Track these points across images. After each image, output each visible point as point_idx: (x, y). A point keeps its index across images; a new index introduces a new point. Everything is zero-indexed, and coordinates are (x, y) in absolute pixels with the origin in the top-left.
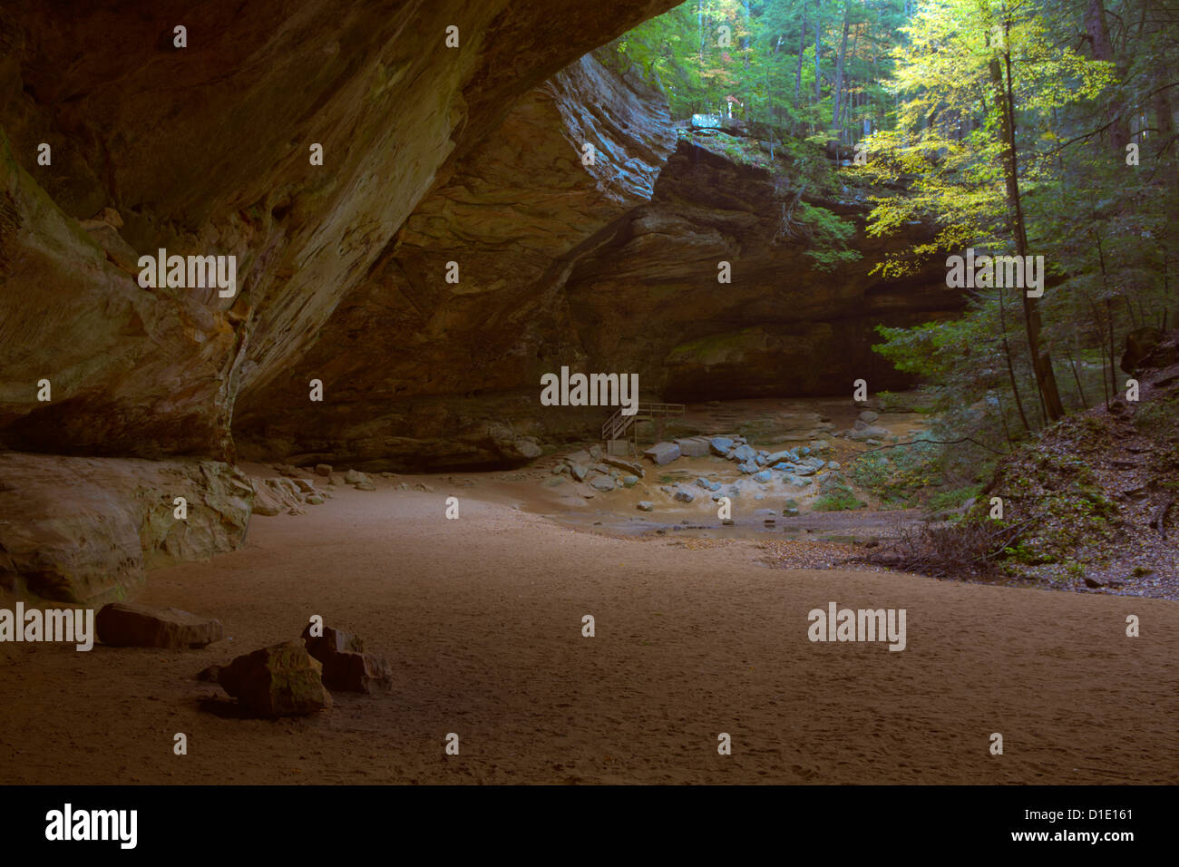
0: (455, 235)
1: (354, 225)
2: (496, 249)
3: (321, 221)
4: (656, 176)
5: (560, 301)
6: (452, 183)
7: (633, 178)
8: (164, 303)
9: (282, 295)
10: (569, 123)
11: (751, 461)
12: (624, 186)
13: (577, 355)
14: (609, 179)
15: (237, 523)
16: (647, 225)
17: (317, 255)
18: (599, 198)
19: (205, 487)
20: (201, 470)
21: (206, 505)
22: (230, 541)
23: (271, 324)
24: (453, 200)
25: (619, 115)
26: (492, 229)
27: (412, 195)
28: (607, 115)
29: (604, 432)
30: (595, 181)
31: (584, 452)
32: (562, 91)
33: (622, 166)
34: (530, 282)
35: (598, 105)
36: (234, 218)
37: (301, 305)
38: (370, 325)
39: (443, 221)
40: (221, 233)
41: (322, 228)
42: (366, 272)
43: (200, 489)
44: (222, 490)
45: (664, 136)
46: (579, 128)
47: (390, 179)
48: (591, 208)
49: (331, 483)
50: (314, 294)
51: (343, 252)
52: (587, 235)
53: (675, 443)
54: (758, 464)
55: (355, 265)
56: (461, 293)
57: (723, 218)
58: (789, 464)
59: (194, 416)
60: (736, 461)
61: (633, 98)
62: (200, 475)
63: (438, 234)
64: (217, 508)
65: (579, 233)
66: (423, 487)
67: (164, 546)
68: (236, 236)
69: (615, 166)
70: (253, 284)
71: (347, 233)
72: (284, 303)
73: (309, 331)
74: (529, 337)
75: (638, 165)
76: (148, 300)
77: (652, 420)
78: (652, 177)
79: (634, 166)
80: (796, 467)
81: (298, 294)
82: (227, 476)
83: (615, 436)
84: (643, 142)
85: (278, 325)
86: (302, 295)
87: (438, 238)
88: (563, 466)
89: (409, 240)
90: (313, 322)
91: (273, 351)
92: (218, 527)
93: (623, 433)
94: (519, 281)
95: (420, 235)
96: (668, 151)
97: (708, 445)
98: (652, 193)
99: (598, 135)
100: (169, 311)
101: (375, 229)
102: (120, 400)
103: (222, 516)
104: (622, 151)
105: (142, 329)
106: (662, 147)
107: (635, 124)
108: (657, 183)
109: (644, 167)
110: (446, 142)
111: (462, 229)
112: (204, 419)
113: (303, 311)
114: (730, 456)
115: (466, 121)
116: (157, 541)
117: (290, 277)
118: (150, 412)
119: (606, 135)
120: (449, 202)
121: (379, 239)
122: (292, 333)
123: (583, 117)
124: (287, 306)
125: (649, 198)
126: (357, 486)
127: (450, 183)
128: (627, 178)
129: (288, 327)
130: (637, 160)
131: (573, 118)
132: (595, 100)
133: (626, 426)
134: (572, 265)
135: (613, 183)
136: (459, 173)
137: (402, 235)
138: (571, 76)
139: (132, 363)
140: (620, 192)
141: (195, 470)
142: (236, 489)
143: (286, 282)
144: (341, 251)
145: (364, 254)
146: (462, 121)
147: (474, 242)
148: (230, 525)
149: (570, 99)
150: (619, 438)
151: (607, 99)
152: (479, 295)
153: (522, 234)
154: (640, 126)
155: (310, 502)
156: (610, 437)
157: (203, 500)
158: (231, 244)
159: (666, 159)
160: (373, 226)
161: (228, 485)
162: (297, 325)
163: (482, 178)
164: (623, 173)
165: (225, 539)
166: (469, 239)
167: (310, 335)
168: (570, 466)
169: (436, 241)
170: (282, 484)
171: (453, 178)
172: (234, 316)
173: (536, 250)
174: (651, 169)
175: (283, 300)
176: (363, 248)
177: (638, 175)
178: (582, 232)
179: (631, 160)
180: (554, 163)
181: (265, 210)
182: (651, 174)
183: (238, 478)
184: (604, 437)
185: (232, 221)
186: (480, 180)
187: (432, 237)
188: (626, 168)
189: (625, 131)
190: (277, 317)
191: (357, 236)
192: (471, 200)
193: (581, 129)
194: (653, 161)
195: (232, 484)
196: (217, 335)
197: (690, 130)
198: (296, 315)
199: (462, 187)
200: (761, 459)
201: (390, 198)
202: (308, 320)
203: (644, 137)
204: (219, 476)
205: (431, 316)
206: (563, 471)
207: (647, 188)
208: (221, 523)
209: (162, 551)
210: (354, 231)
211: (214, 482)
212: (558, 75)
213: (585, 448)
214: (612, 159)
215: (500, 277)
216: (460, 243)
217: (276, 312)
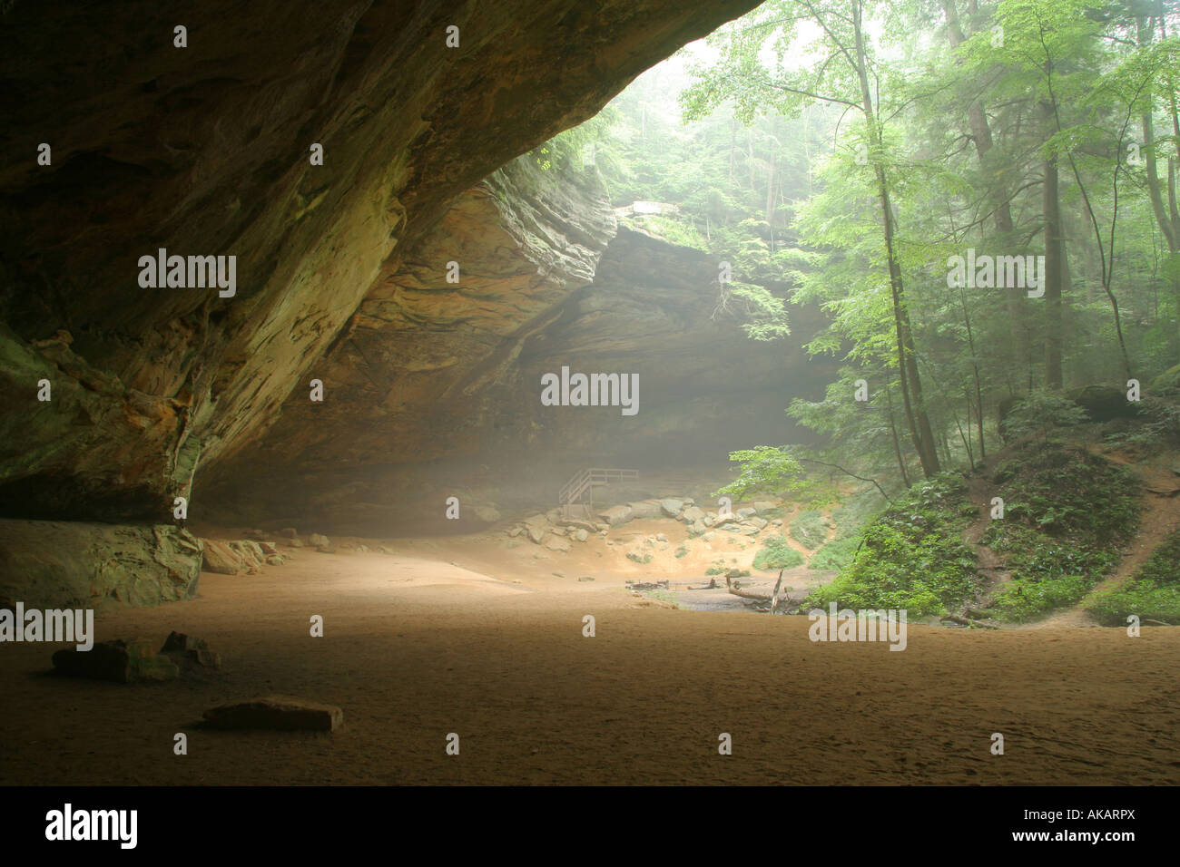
0: (406, 317)
1: (303, 315)
2: (447, 329)
3: (267, 316)
4: (597, 260)
5: (514, 375)
6: (401, 272)
7: (574, 262)
8: (107, 399)
9: (238, 377)
10: (506, 216)
11: (698, 522)
12: (565, 270)
13: (533, 424)
14: (550, 264)
15: (182, 577)
16: (593, 304)
17: (269, 342)
18: (541, 281)
19: (155, 546)
20: (153, 532)
21: (155, 561)
22: (175, 591)
23: (230, 404)
24: (403, 287)
25: (558, 206)
26: (442, 312)
27: (358, 286)
28: (547, 207)
29: (561, 496)
30: (536, 267)
31: (541, 516)
32: (499, 188)
33: (563, 251)
34: (482, 359)
35: (538, 199)
36: (175, 324)
37: (259, 385)
38: (331, 400)
39: (394, 305)
40: (163, 337)
41: (268, 321)
42: (323, 352)
43: (151, 547)
44: (172, 550)
45: (605, 223)
46: (517, 220)
47: (333, 275)
48: (535, 290)
49: (291, 546)
50: (270, 375)
51: (296, 338)
52: (533, 315)
53: (628, 506)
54: (706, 525)
55: (310, 348)
56: (416, 369)
57: (665, 296)
58: (734, 525)
59: (146, 486)
60: (686, 522)
61: (573, 190)
62: (151, 535)
63: (391, 317)
64: (165, 564)
65: (527, 314)
66: (382, 549)
67: (114, 594)
68: (177, 339)
69: (557, 253)
70: (196, 376)
71: (298, 322)
72: (241, 385)
73: (270, 407)
74: (486, 408)
75: (579, 250)
76: (92, 398)
77: (608, 485)
78: (593, 260)
79: (576, 252)
80: (741, 528)
81: (255, 376)
82: (175, 537)
83: (571, 501)
84: (583, 230)
85: (238, 405)
86: (259, 377)
87: (390, 321)
88: (520, 529)
89: (363, 323)
90: (273, 399)
91: (236, 427)
92: (167, 580)
93: (578, 497)
94: (471, 357)
95: (373, 319)
96: (609, 237)
97: (659, 508)
98: (594, 275)
99: (538, 224)
100: (113, 405)
101: (325, 317)
102: (80, 474)
103: (169, 570)
104: (562, 238)
105: (89, 420)
106: (603, 234)
107: (575, 213)
108: (599, 266)
109: (585, 252)
110: (387, 239)
111: (413, 312)
112: (155, 489)
113: (261, 390)
114: (679, 518)
115: (406, 220)
116: (108, 589)
117: (244, 362)
118: (108, 483)
119: (546, 225)
120: (398, 288)
121: (330, 325)
122: (253, 410)
123: (522, 210)
124: (245, 387)
125: (591, 279)
126: (319, 549)
127: (398, 271)
128: (568, 263)
129: (248, 405)
130: (579, 246)
131: (511, 211)
132: (535, 194)
133: (582, 490)
134: (522, 341)
135: (554, 268)
136: (407, 263)
137: (357, 320)
138: (510, 175)
139: (84, 446)
140: (562, 275)
141: (147, 532)
142: (184, 548)
143: (240, 368)
144: (293, 337)
145: (317, 338)
146: (401, 221)
147: (425, 324)
148: (176, 579)
149: (507, 194)
150: (573, 503)
151: (547, 193)
152: (434, 371)
153: (470, 315)
154: (580, 215)
155: (270, 562)
156: (566, 502)
157: (153, 557)
158: (173, 345)
159: (606, 244)
160: (322, 315)
161: (176, 544)
162: (257, 403)
163: (428, 266)
164: (564, 258)
165: (172, 591)
166: (420, 320)
167: (271, 412)
168: (528, 530)
169: (389, 324)
170: (244, 546)
171: (400, 267)
172: (178, 403)
173: (486, 329)
174: (592, 254)
175: (240, 381)
176: (315, 334)
177: (579, 259)
178: (528, 312)
179: (572, 246)
180: (496, 251)
181: (203, 316)
182: (591, 257)
183: (185, 538)
184: (561, 502)
185: (173, 327)
186: (426, 268)
187: (385, 320)
188: (568, 254)
189: (564, 220)
190: (236, 396)
191: (307, 325)
192: (420, 286)
193: (519, 221)
194: (592, 247)
195: (180, 544)
196: (161, 420)
197: (631, 217)
198: (255, 394)
199: (411, 276)
200: (707, 521)
201: (335, 290)
202: (268, 398)
203: (583, 224)
204: (168, 537)
205: (388, 392)
206: (520, 533)
207: (589, 271)
208: (169, 577)
209: (113, 599)
210: (304, 320)
211: (163, 541)
212: (494, 174)
213: (542, 513)
214: (552, 245)
215: (452, 355)
216: (412, 325)
217: (234, 392)
